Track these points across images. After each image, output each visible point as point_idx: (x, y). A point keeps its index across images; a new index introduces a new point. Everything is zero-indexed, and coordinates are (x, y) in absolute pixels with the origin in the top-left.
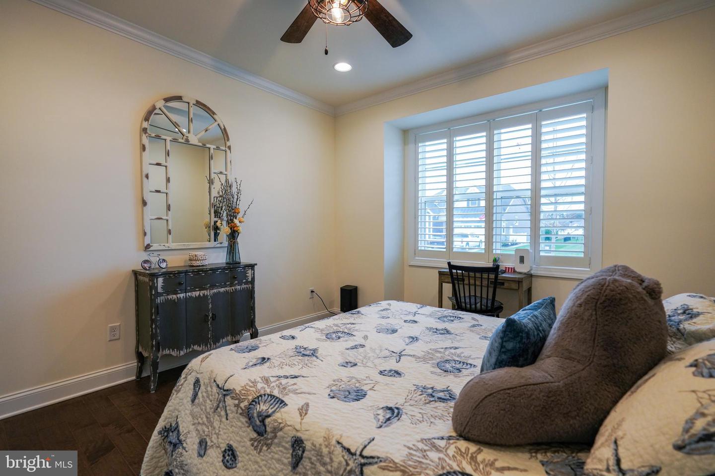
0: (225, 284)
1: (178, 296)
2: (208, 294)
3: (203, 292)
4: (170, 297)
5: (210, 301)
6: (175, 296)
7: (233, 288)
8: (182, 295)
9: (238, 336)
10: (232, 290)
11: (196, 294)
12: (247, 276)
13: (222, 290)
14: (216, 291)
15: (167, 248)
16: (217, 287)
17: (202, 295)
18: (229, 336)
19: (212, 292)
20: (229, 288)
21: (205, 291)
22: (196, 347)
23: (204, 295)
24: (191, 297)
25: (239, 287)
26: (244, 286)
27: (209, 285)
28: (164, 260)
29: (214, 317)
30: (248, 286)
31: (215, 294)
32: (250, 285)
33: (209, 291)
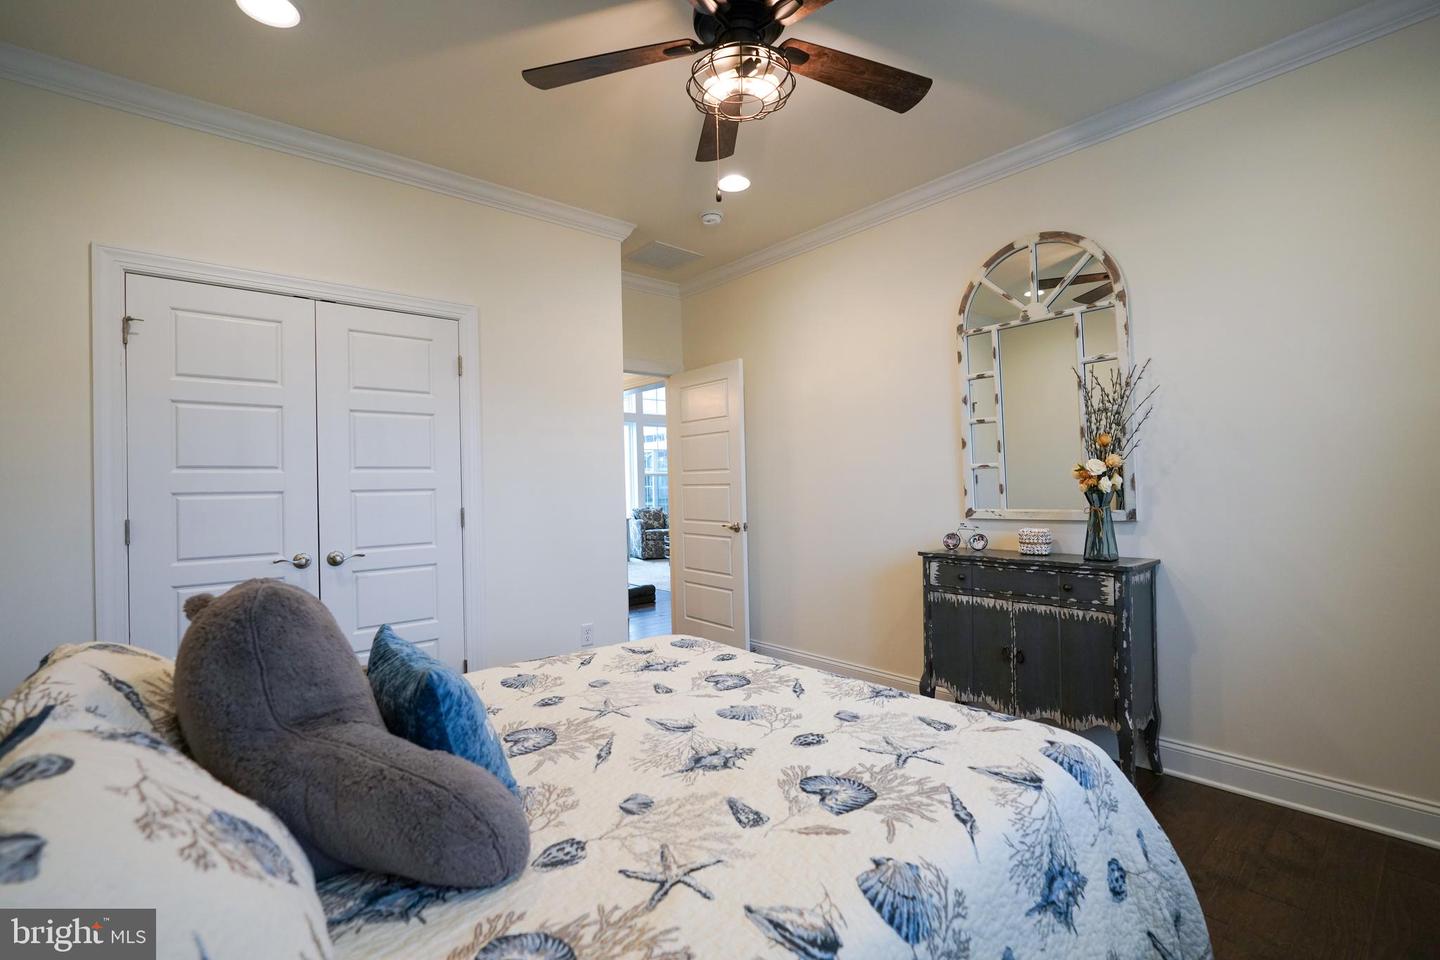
0: (1048, 598)
1: (959, 597)
2: (1010, 609)
3: (1000, 602)
4: (948, 596)
5: (1013, 623)
6: (954, 597)
7: (1066, 610)
8: (965, 599)
9: (1078, 721)
10: (1065, 614)
11: (989, 602)
12: (1104, 594)
13: (1041, 609)
14: (1025, 606)
15: (997, 517)
16: (1030, 601)
17: (998, 607)
18: (1056, 711)
19: (1018, 606)
20: (1057, 610)
21: (1004, 602)
22: (989, 699)
23: (1002, 607)
24: (981, 606)
25: (1081, 613)
26: (1093, 614)
27: (1011, 592)
28: (982, 537)
29: (1021, 658)
30: (1105, 616)
31: (1023, 613)
32: (1112, 617)
33: (1010, 603)
